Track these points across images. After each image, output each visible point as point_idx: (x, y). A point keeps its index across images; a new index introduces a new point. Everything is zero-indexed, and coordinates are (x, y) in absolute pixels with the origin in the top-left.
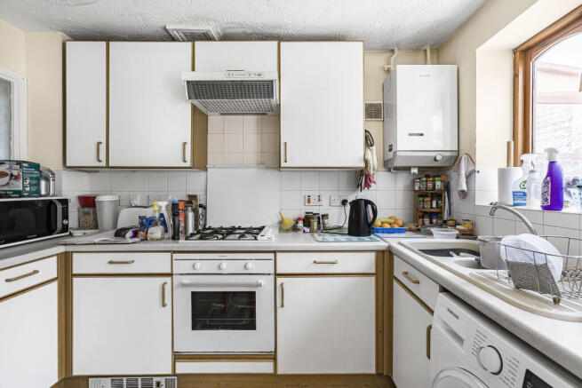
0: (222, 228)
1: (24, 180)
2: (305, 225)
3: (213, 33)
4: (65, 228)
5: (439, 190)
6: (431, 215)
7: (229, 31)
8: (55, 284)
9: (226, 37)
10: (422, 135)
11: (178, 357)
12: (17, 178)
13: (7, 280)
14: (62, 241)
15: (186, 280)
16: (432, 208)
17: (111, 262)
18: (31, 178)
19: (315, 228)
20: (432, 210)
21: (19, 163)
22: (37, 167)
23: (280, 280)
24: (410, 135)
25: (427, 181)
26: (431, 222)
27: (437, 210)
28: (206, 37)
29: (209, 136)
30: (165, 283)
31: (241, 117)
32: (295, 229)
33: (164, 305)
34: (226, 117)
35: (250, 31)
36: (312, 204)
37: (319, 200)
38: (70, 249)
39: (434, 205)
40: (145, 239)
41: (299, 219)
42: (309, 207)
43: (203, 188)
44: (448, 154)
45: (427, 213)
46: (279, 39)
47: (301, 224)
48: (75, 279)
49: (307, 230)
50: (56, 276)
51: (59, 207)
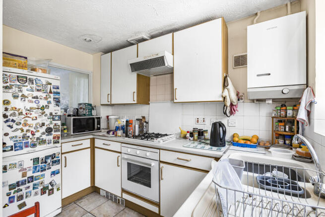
0: (153, 133)
1: (86, 110)
2: (190, 136)
3: (145, 37)
4: (99, 129)
5: (290, 117)
6: (284, 137)
7: (152, 34)
8: (89, 149)
9: (152, 37)
10: (269, 74)
11: (123, 191)
12: (84, 109)
13: (73, 146)
14: (93, 134)
15: (126, 156)
16: (285, 131)
17: (104, 144)
18: (89, 109)
19: (196, 138)
20: (285, 133)
21: (85, 104)
22: (90, 105)
23: (162, 165)
24: (258, 75)
25: (280, 110)
26: (285, 143)
27: (289, 134)
28: (143, 40)
29: (151, 87)
30: (119, 156)
31: (164, 76)
32: (185, 137)
33: (118, 166)
34: (157, 77)
35: (161, 31)
36: (199, 123)
37: (204, 121)
38: (94, 137)
39: (287, 129)
40: (116, 136)
41: (188, 132)
42: (197, 125)
43: (148, 113)
44: (296, 87)
45: (280, 135)
46: (173, 31)
47: (188, 135)
48: (96, 149)
49: (192, 139)
50: (89, 146)
51: (96, 120)
